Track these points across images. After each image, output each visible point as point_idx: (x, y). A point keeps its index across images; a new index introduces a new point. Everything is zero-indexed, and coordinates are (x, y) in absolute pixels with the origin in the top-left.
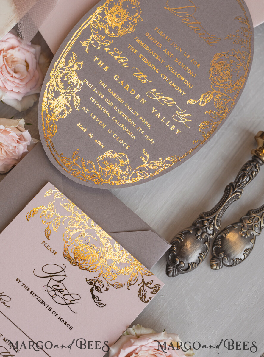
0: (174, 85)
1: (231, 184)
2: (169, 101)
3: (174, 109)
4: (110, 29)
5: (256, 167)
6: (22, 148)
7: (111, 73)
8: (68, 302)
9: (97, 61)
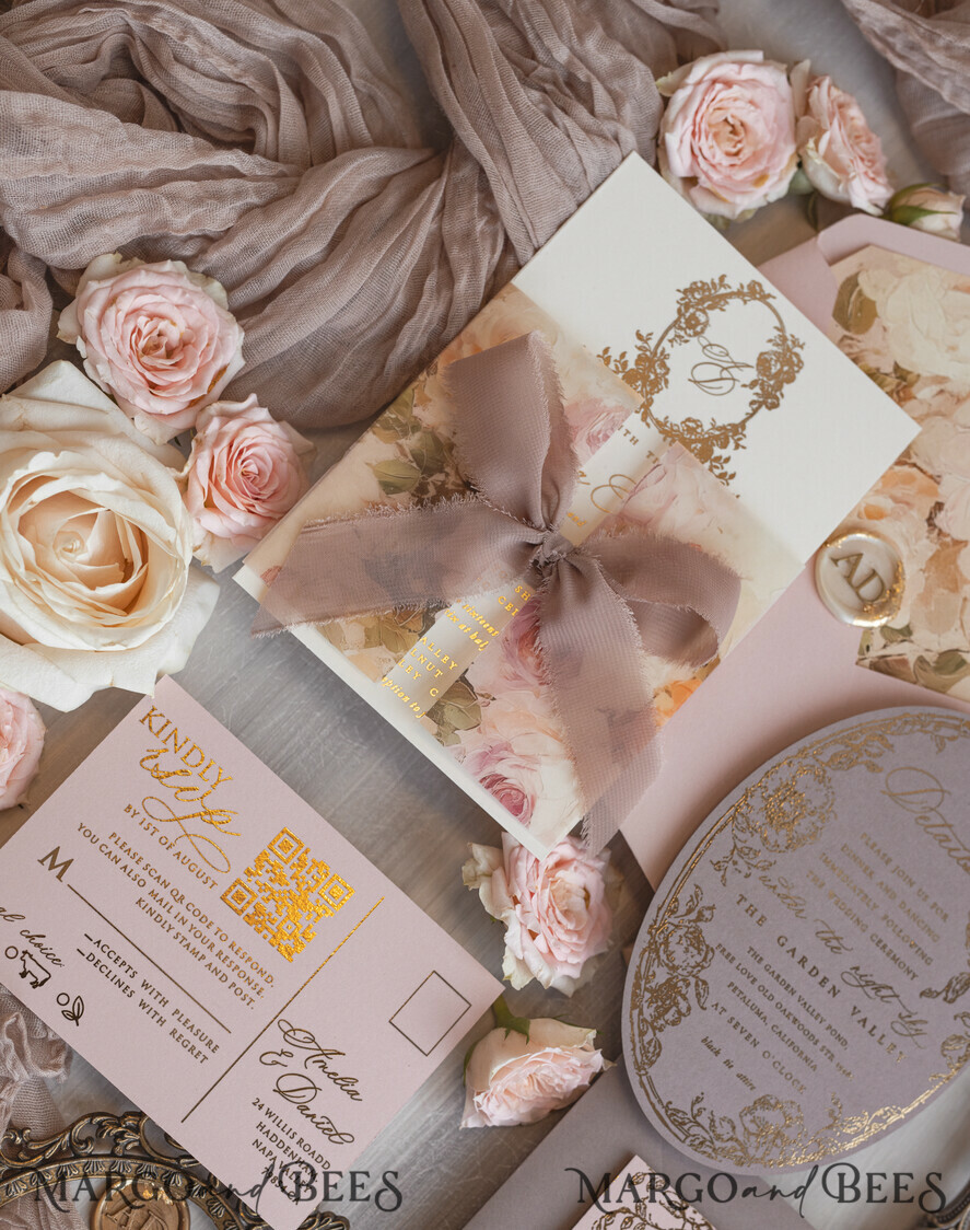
3: (894, 1009)
6: (578, 1080)
7: (771, 930)
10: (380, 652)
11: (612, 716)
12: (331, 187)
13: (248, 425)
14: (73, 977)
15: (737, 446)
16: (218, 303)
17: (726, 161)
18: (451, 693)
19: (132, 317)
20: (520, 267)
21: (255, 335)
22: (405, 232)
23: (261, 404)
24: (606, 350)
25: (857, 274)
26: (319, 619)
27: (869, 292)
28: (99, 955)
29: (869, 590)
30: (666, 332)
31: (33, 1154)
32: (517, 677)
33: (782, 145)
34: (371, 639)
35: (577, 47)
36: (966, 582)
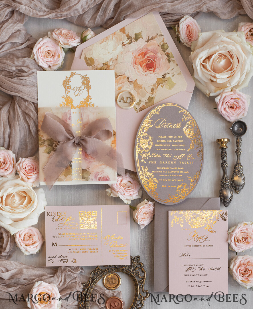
0: (179, 150)
1: (222, 164)
2: (182, 156)
3: (186, 157)
4: (146, 149)
5: (225, 152)
6: (152, 208)
7: (158, 162)
8: (205, 239)
9: (151, 163)
10: (69, 176)
11: (108, 155)
12: (2, 119)
13: (23, 163)
14: (70, 257)
15: (91, 99)
16: (4, 150)
17: (52, 59)
18: (83, 173)
20: (37, 104)
21: (13, 149)
22: (17, 116)
23: (22, 158)
24: (60, 104)
25: (85, 56)
26: (56, 180)
27: (89, 57)
28: (71, 251)
29: (129, 101)
30: (66, 93)
31: (88, 285)
32: (90, 162)
33: (57, 48)
34: (66, 176)
35: (15, 65)
36: (142, 85)
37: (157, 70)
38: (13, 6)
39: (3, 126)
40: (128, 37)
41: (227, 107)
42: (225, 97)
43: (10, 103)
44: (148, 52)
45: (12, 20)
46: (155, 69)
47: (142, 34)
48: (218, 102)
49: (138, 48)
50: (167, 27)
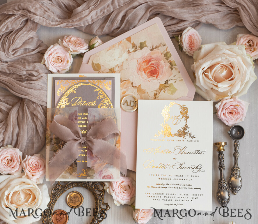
1: (219, 166)
12: (12, 119)
13: (29, 160)
16: (11, 148)
17: (61, 64)
19: (2, 161)
21: (20, 148)
22: (26, 117)
23: (29, 155)
25: (93, 62)
27: (96, 63)
29: (132, 104)
33: (66, 54)
35: (26, 69)
36: (145, 90)
37: (160, 76)
38: (28, 16)
39: (13, 126)
40: (134, 46)
41: (227, 112)
42: (225, 104)
43: (19, 104)
44: (152, 59)
45: (26, 28)
46: (158, 76)
47: (147, 43)
48: (219, 108)
49: (143, 56)
50: (170, 37)
